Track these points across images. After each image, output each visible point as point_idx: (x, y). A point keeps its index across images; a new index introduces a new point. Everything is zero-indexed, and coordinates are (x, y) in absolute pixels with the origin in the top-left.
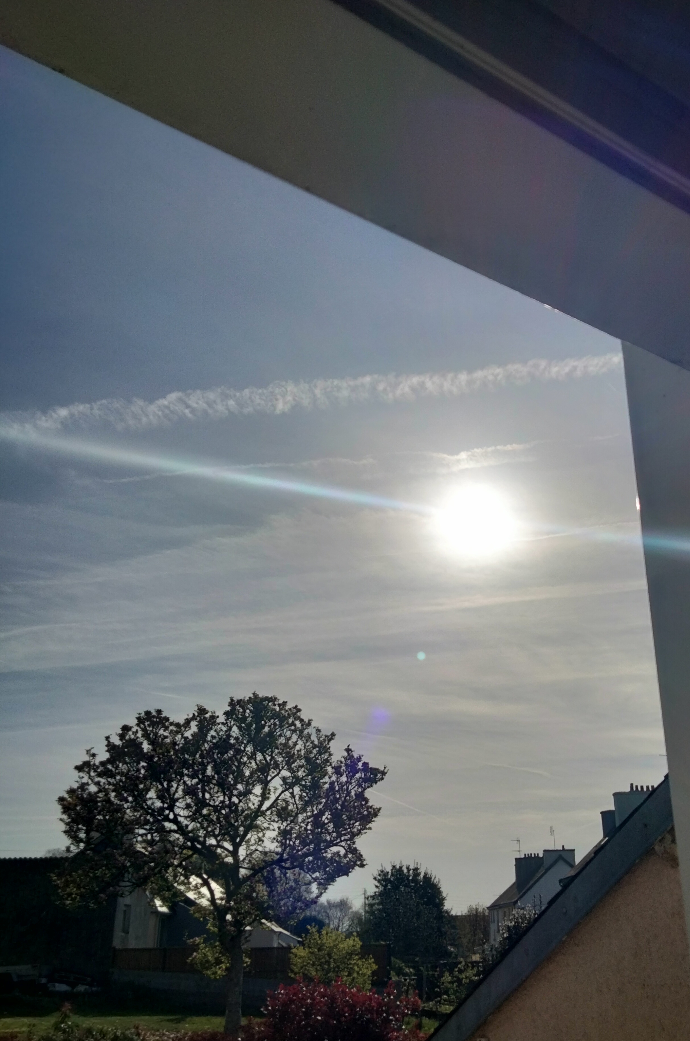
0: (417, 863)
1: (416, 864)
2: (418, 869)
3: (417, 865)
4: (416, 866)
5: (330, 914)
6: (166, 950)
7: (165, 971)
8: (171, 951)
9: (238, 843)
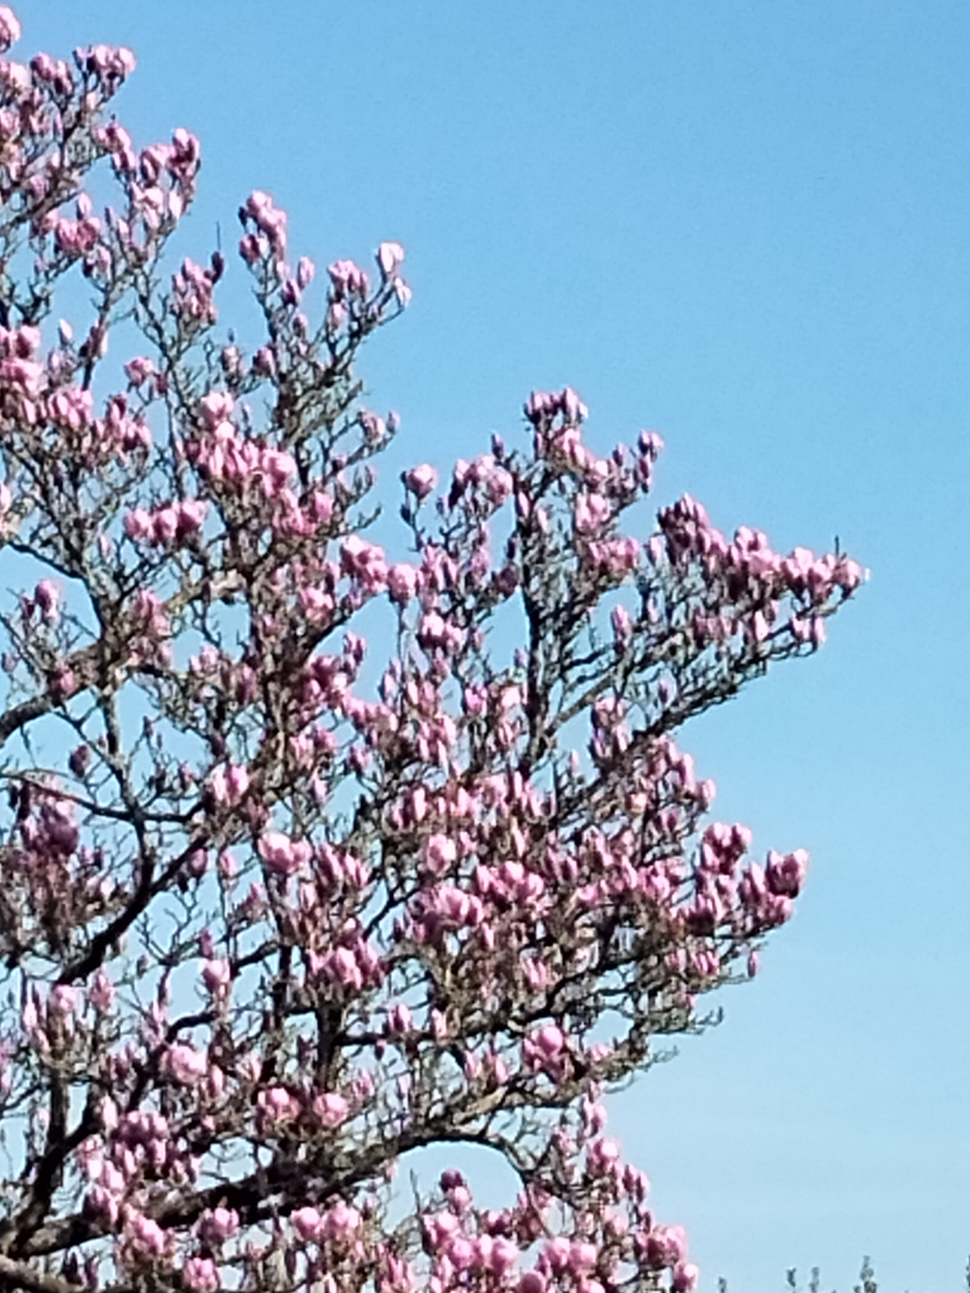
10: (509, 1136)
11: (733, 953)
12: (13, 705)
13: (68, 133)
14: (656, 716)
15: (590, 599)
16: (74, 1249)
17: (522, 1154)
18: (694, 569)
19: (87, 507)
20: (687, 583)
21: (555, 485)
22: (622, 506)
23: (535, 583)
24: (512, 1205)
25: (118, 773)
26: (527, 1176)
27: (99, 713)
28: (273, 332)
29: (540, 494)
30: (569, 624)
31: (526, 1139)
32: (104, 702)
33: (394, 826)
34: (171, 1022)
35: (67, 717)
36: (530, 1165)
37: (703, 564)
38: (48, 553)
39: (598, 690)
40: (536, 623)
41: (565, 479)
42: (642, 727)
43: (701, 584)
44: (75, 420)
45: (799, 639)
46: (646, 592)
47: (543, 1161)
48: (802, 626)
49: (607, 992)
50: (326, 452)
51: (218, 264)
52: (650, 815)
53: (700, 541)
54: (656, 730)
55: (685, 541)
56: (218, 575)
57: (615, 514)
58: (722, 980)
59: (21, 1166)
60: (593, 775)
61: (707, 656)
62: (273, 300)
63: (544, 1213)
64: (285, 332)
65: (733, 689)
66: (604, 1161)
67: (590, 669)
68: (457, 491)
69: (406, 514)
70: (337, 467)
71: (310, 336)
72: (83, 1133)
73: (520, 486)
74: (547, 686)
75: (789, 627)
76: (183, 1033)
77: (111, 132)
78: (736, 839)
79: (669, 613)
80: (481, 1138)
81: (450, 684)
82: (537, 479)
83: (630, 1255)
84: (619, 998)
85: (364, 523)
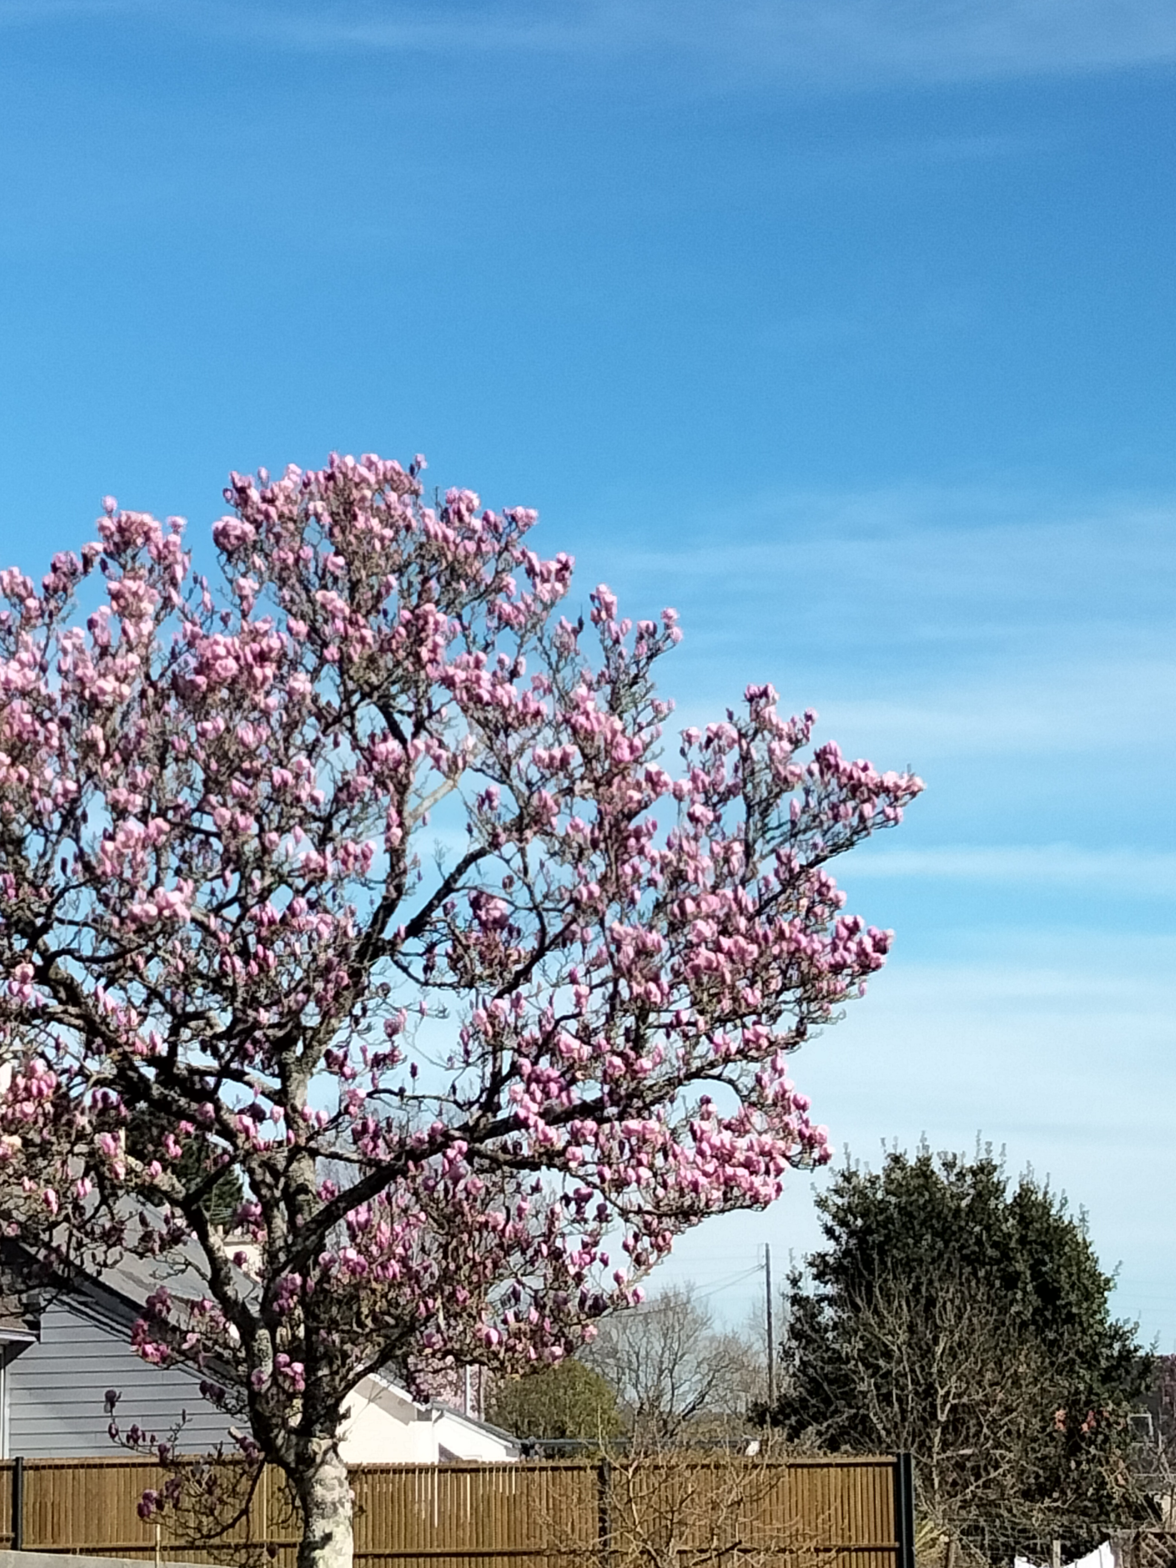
0: (989, 1144)
1: (984, 1147)
2: (995, 1168)
3: (989, 1151)
4: (983, 1156)
5: (623, 1345)
6: (24, 1468)
7: (24, 1546)
8: (43, 1472)
9: (299, 1060)
10: (734, 1077)
11: (852, 983)
12: (471, 851)
13: (500, 554)
14: (812, 857)
15: (777, 795)
16: (506, 1137)
17: (740, 1086)
18: (834, 782)
19: (512, 747)
20: (830, 789)
21: (759, 736)
22: (796, 748)
23: (749, 786)
24: (736, 1114)
25: (529, 887)
26: (744, 1099)
27: (519, 855)
28: (608, 659)
29: (753, 740)
30: (766, 810)
31: (742, 1079)
32: (522, 851)
33: (675, 916)
34: (557, 1017)
35: (501, 857)
36: (745, 1093)
37: (839, 778)
38: (490, 772)
39: (782, 843)
40: (749, 807)
41: (766, 733)
42: (804, 863)
43: (837, 789)
44: (506, 703)
45: (888, 819)
46: (807, 792)
47: (753, 1090)
48: (889, 811)
49: (785, 1002)
50: (635, 720)
51: (581, 623)
52: (809, 910)
53: (837, 766)
54: (811, 865)
55: (829, 766)
56: (578, 782)
57: (792, 751)
58: (846, 996)
59: (478, 1093)
60: (778, 888)
61: (839, 827)
62: (609, 643)
63: (753, 1119)
64: (614, 657)
65: (852, 844)
66: (785, 1092)
67: (777, 833)
68: (709, 741)
69: (683, 752)
70: (641, 728)
71: (627, 660)
72: (510, 1075)
73: (742, 735)
74: (755, 841)
75: (883, 812)
76: (562, 1023)
77: (524, 554)
78: (856, 924)
79: (820, 803)
80: (718, 1078)
81: (704, 840)
82: (751, 732)
83: (798, 1140)
84: (791, 1006)
85: (655, 757)
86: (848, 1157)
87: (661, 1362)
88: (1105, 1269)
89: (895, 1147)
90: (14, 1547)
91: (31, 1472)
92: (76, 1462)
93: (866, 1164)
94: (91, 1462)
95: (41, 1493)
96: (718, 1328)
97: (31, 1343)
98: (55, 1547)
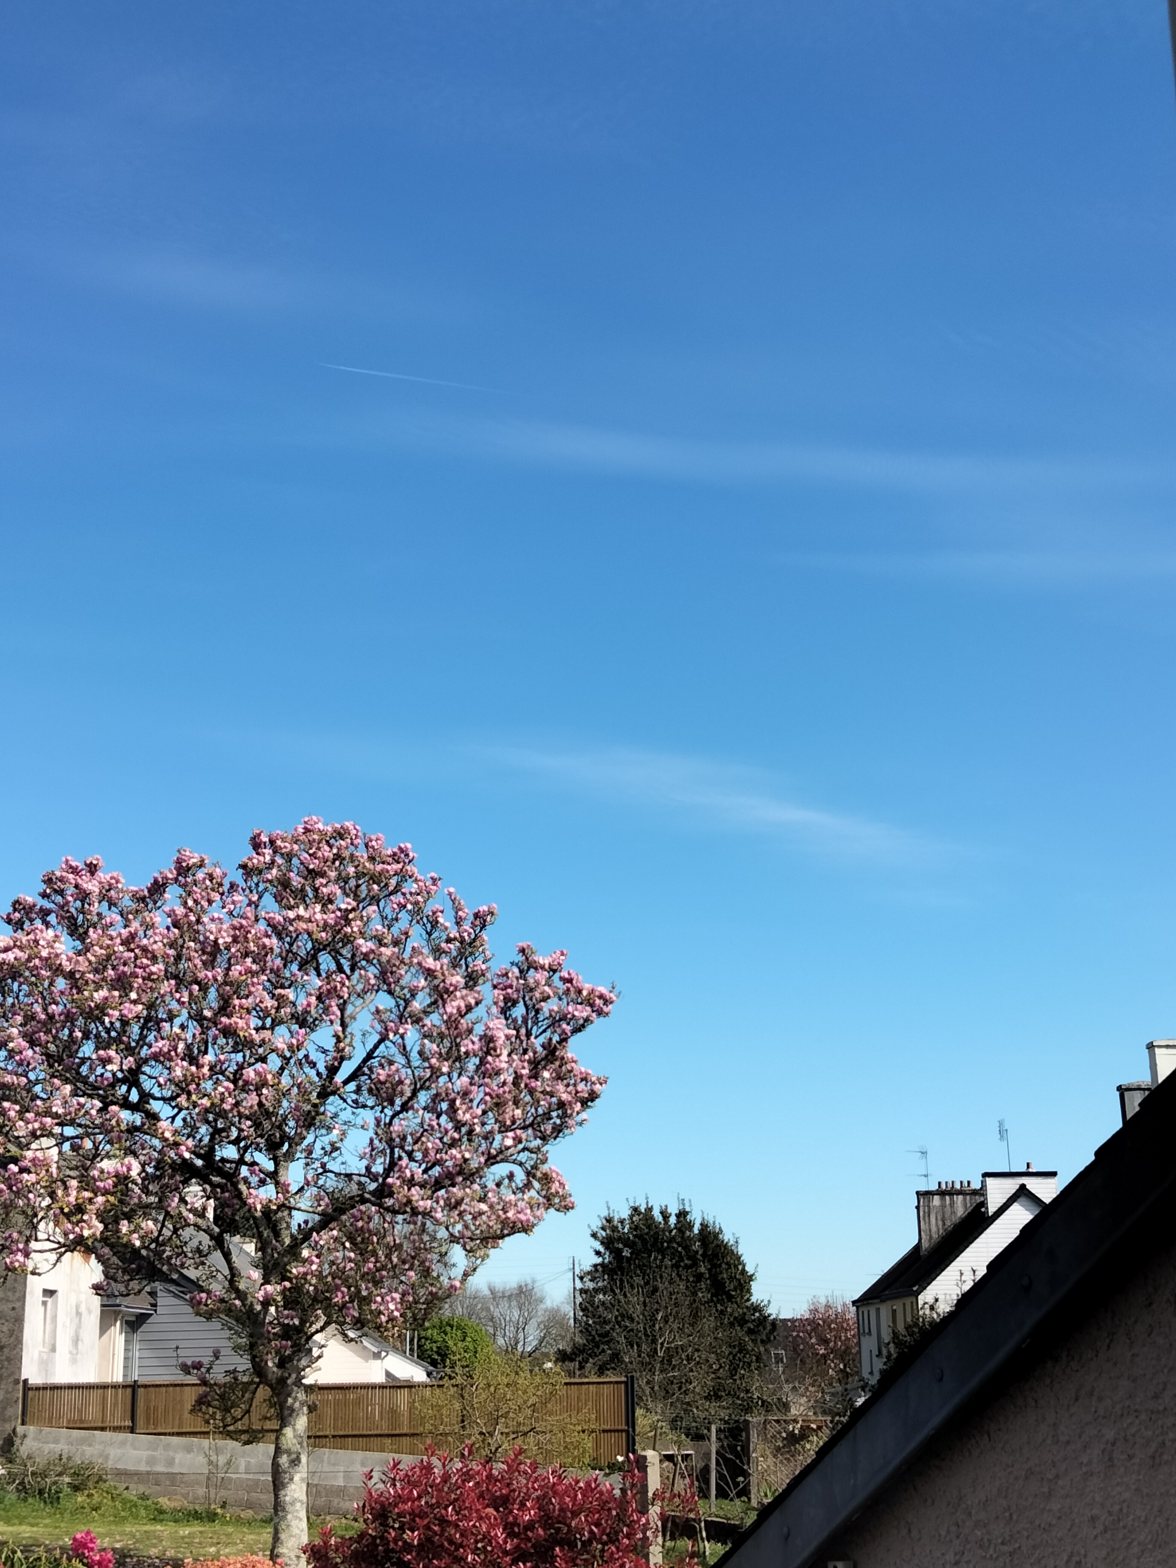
0: (683, 1200)
1: (680, 1201)
2: (687, 1213)
3: (684, 1205)
4: (681, 1207)
5: (496, 1314)
6: (139, 1386)
7: (137, 1431)
8: (150, 1389)
9: (285, 1154)
14: (563, 1037)
86: (609, 1209)
87: (518, 1324)
88: (749, 1269)
89: (635, 1202)
90: (132, 1432)
91: (142, 1389)
92: (168, 1383)
93: (618, 1212)
94: (176, 1382)
95: (148, 1401)
96: (549, 1303)
97: (152, 1314)
98: (155, 1431)
